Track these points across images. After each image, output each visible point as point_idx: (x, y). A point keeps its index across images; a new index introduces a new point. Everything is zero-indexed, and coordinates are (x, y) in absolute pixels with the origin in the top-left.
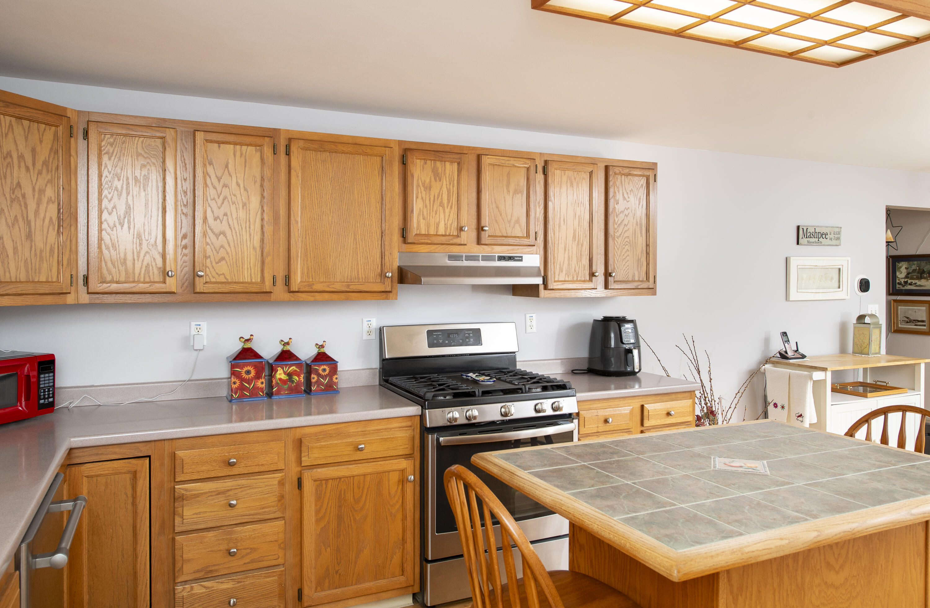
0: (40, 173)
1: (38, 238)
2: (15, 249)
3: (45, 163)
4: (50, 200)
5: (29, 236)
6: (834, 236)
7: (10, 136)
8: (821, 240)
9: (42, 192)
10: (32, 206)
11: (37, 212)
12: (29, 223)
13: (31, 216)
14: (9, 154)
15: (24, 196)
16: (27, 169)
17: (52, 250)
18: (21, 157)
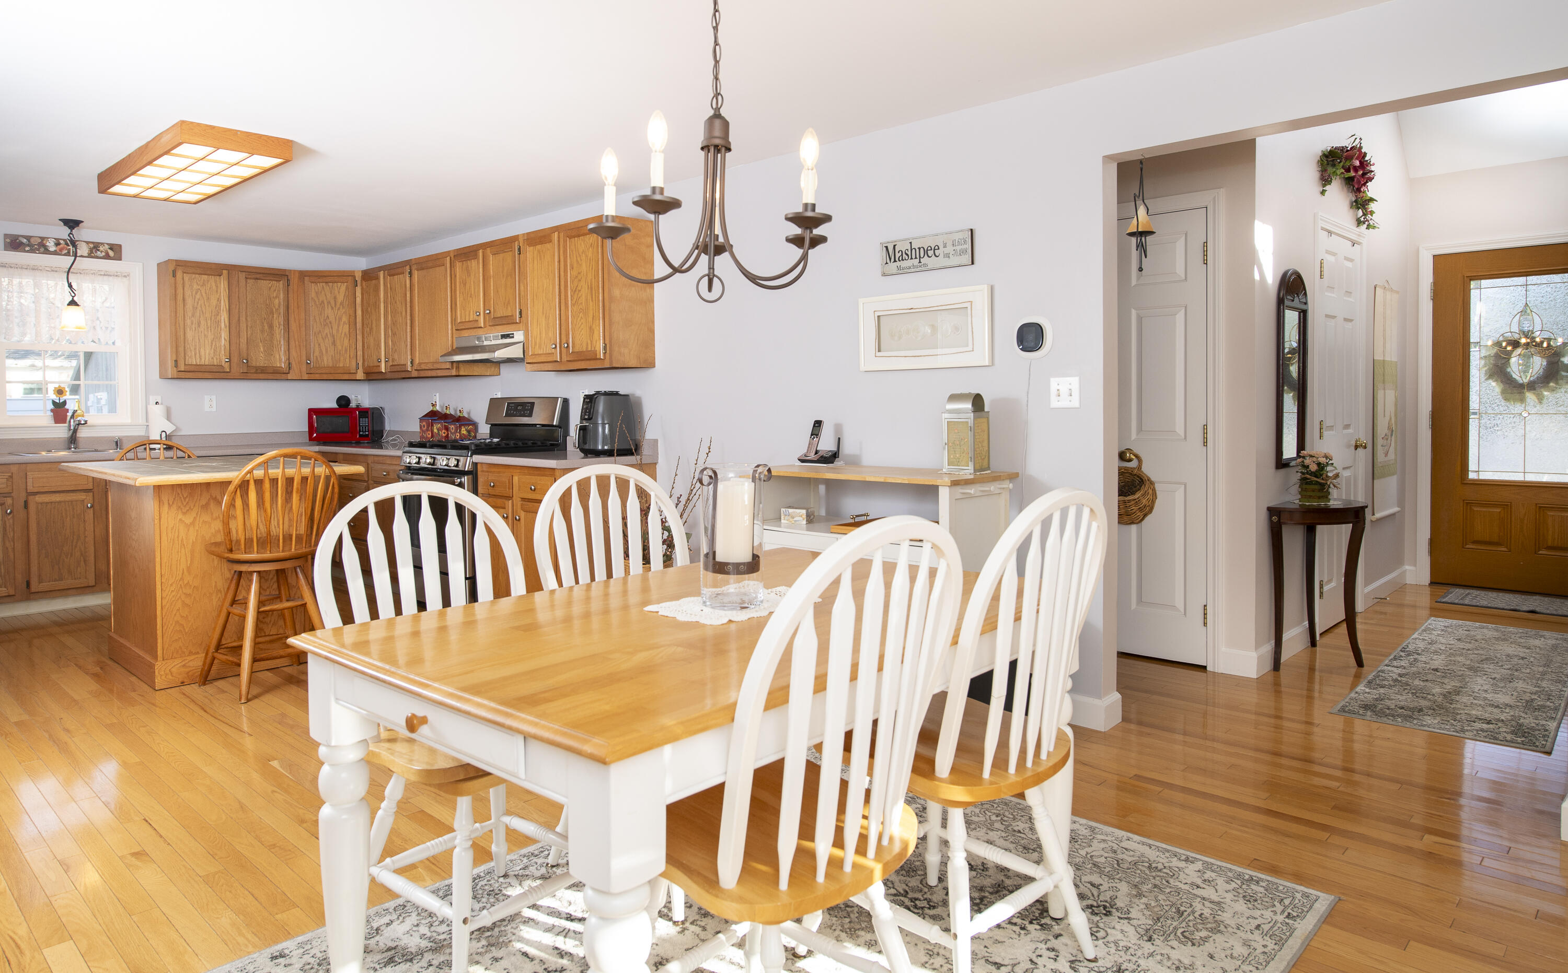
0: (339, 309)
1: (338, 343)
2: (327, 350)
3: (342, 304)
4: (344, 323)
5: (334, 343)
6: (954, 248)
7: (323, 293)
8: (925, 260)
9: (340, 319)
10: (335, 327)
11: (338, 330)
12: (333, 336)
13: (335, 332)
14: (323, 302)
15: (330, 323)
16: (332, 308)
17: (346, 350)
18: (329, 303)
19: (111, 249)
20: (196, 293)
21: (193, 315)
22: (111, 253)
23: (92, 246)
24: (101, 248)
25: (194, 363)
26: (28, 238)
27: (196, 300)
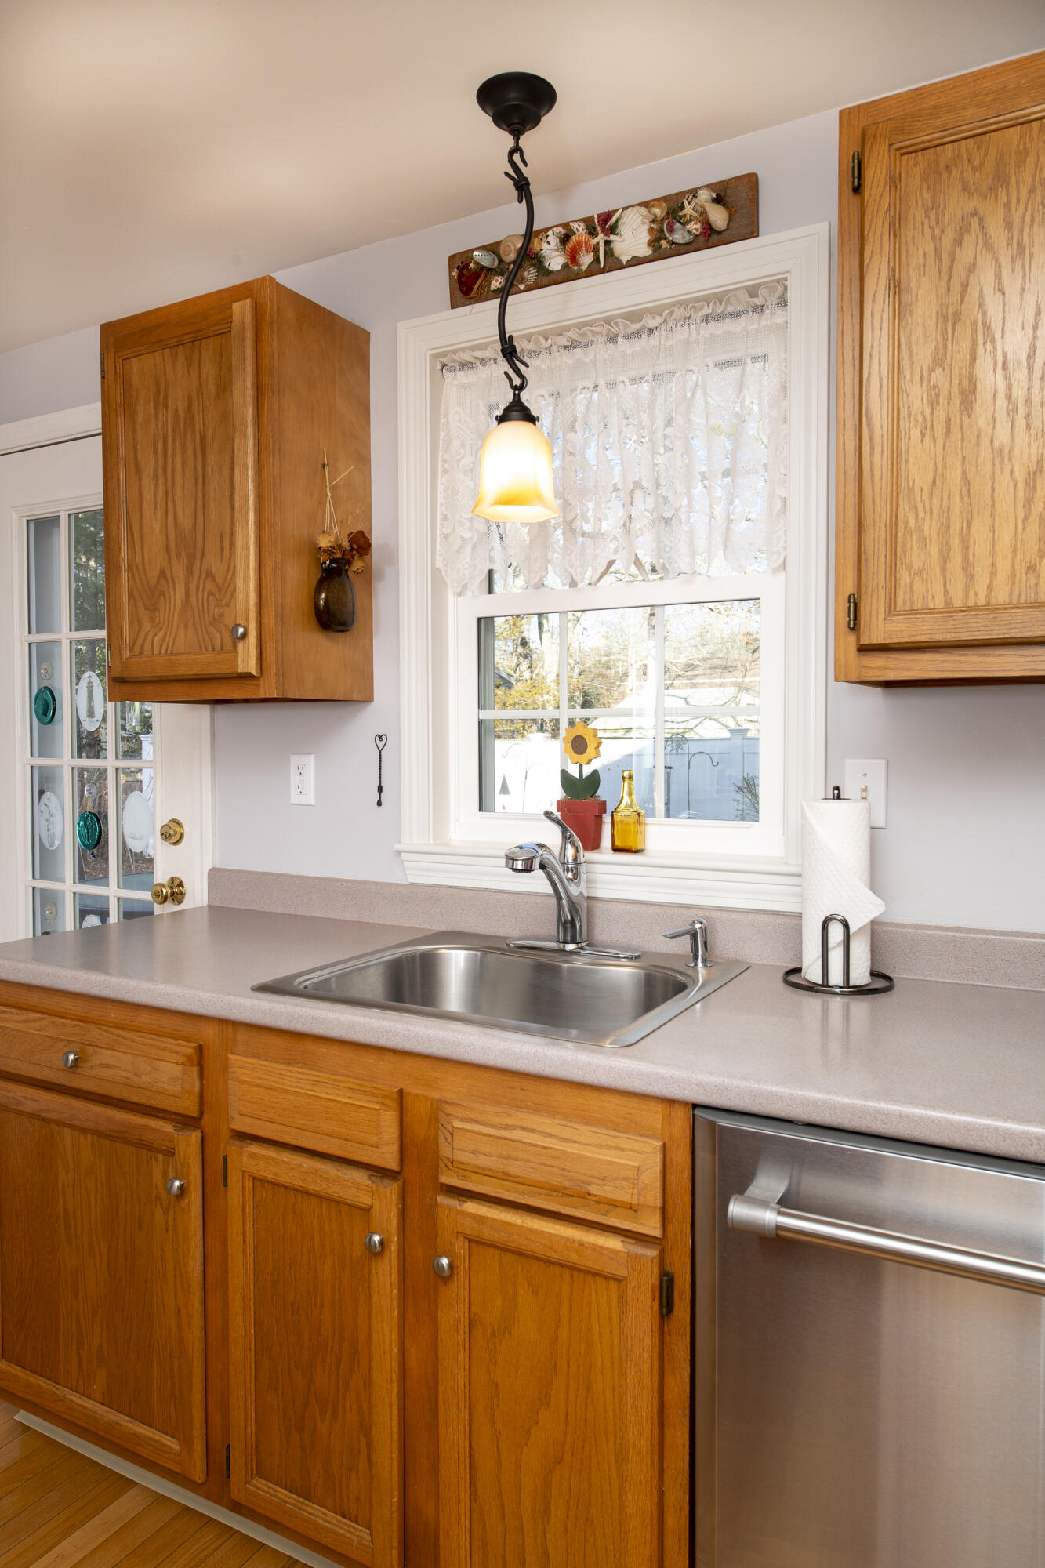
19: (718, 200)
20: (958, 242)
21: (938, 361)
22: (718, 217)
23: (658, 212)
24: (688, 210)
25: (939, 603)
26: (493, 249)
27: (959, 271)
